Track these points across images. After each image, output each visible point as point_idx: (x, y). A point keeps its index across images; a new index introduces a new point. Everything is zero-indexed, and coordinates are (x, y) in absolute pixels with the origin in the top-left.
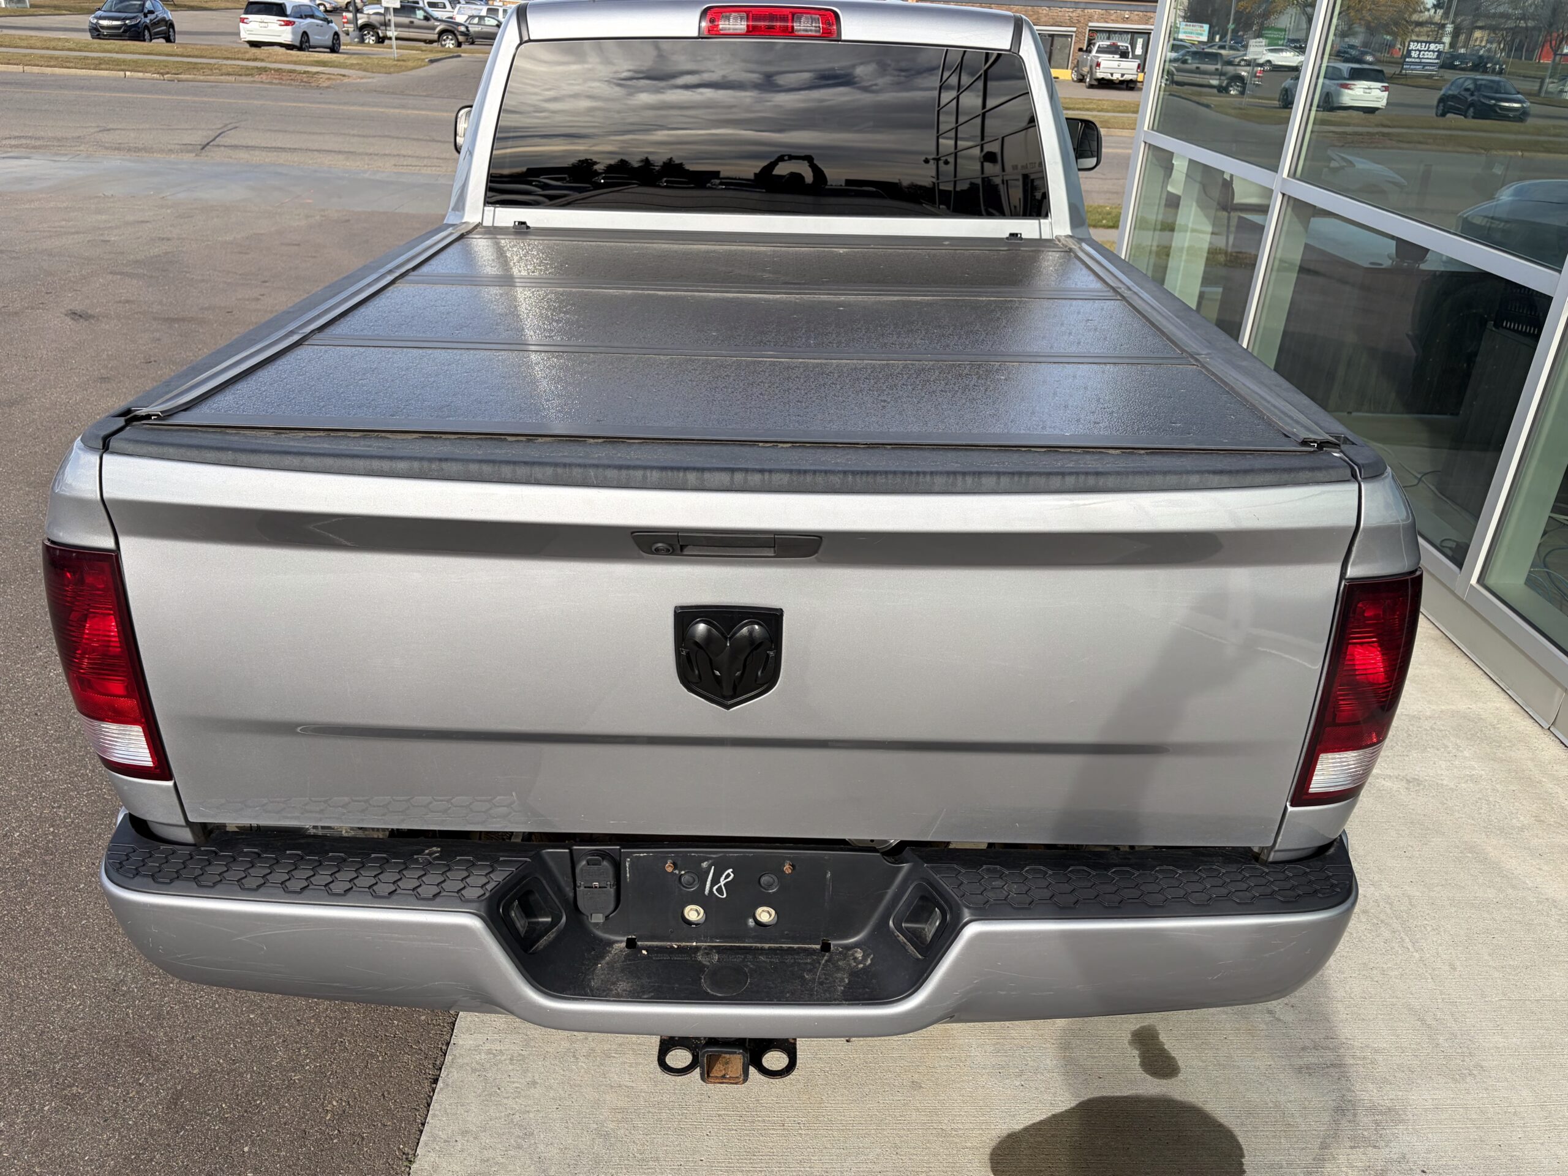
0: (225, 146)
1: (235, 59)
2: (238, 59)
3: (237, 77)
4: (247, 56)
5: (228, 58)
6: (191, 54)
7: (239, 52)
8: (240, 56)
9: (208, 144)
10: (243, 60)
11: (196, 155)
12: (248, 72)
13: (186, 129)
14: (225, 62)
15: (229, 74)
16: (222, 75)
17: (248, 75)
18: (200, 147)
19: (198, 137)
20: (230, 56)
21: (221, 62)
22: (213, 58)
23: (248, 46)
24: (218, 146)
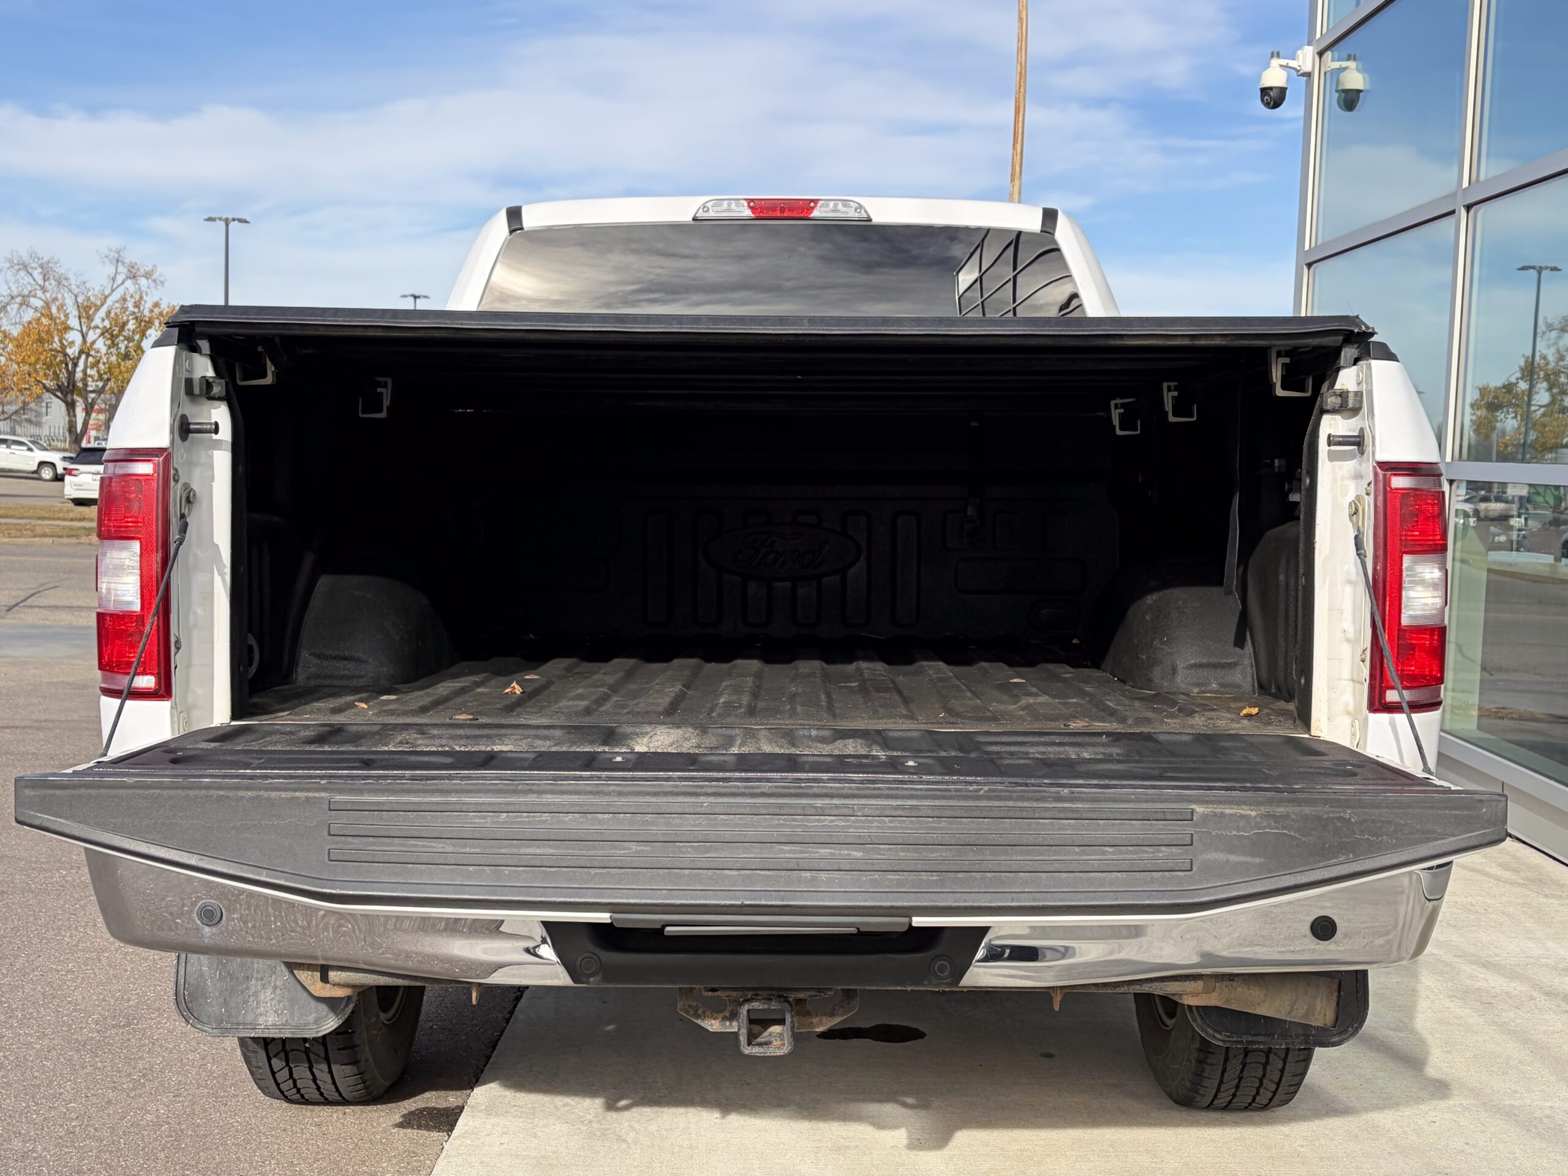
0: (40, 607)
1: (54, 519)
2: (59, 519)
3: (55, 539)
4: (71, 515)
5: (43, 518)
7: (61, 510)
8: (61, 515)
9: (17, 605)
10: (65, 519)
11: (2, 617)
12: (72, 533)
14: (40, 522)
15: (45, 535)
16: (35, 536)
17: (72, 536)
18: (6, 608)
19: (3, 598)
20: (46, 515)
21: (33, 522)
22: (23, 518)
23: (71, 505)
24: (31, 607)
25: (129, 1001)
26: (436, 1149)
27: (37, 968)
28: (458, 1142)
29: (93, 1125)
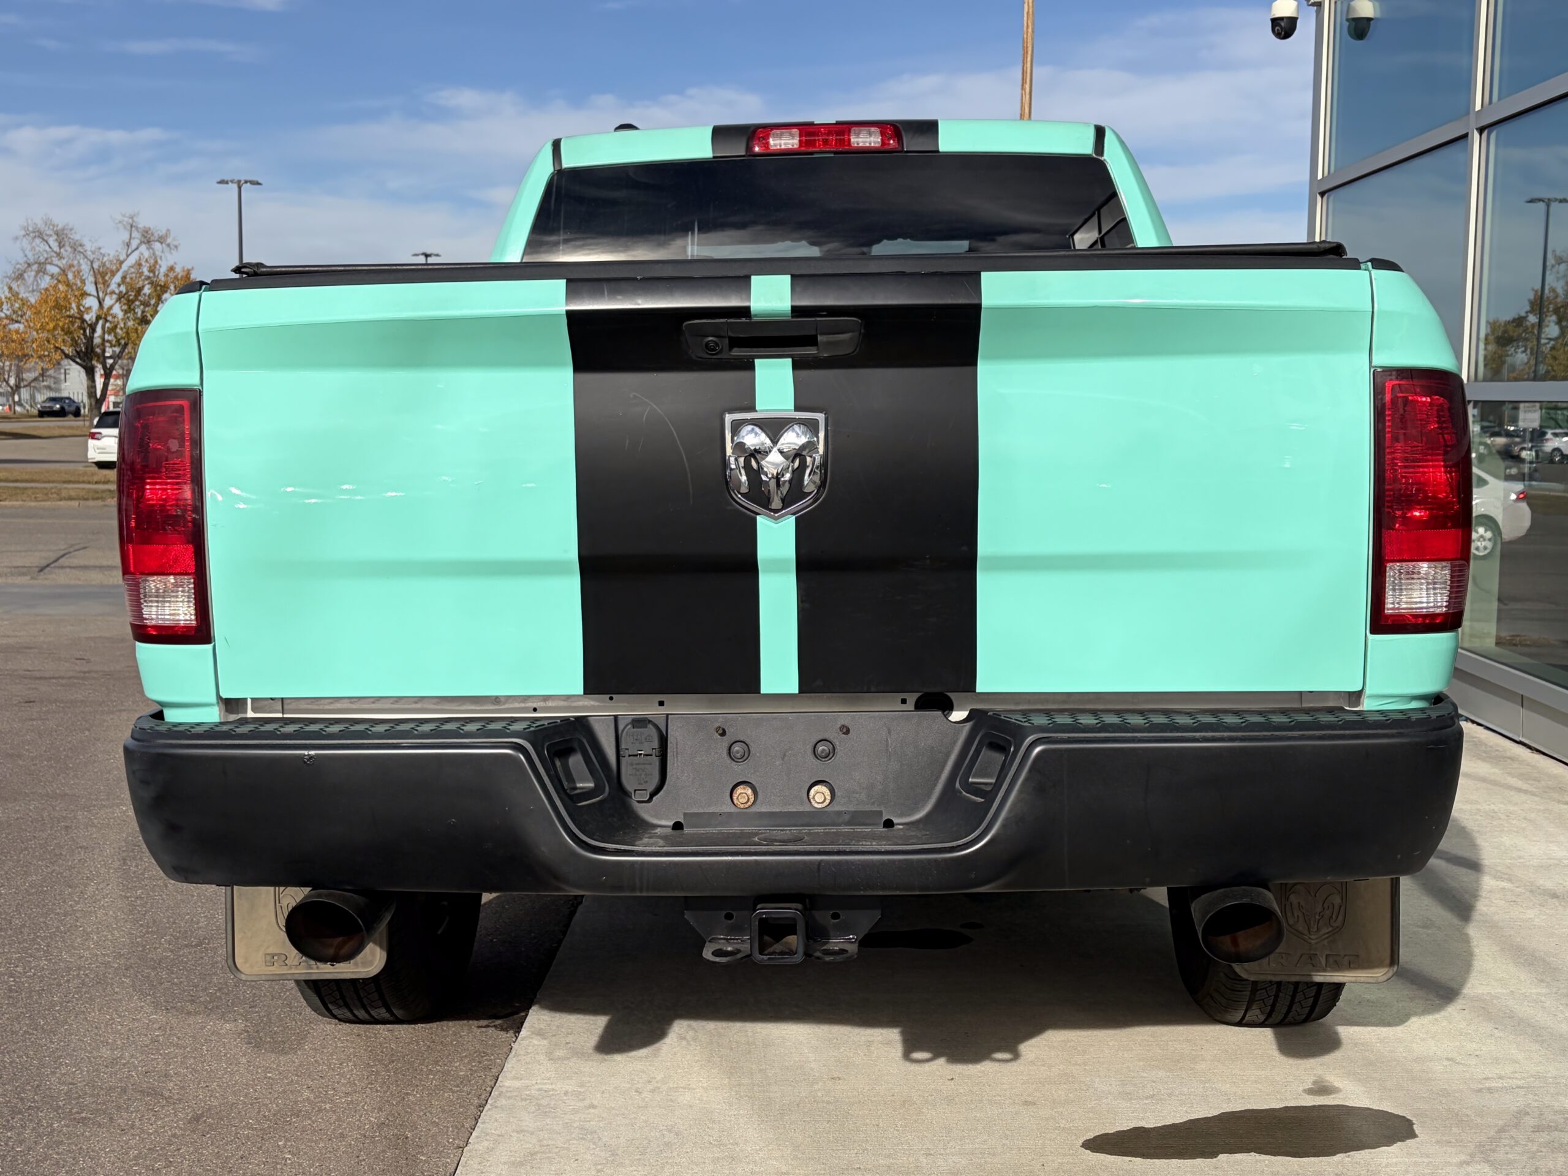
0: (70, 567)
1: (79, 482)
2: (83, 482)
3: (81, 502)
4: (96, 479)
5: (69, 482)
6: (19, 478)
7: (85, 473)
8: (85, 478)
9: (48, 566)
10: (89, 483)
11: (32, 578)
12: (97, 495)
13: (20, 551)
14: (65, 485)
15: (70, 499)
16: (61, 500)
17: (97, 499)
18: (37, 569)
19: (36, 559)
20: (72, 479)
21: (59, 486)
22: (49, 482)
23: (96, 469)
24: (62, 567)
25: (198, 923)
26: (504, 1050)
27: (107, 895)
28: (525, 1043)
29: (175, 1035)
